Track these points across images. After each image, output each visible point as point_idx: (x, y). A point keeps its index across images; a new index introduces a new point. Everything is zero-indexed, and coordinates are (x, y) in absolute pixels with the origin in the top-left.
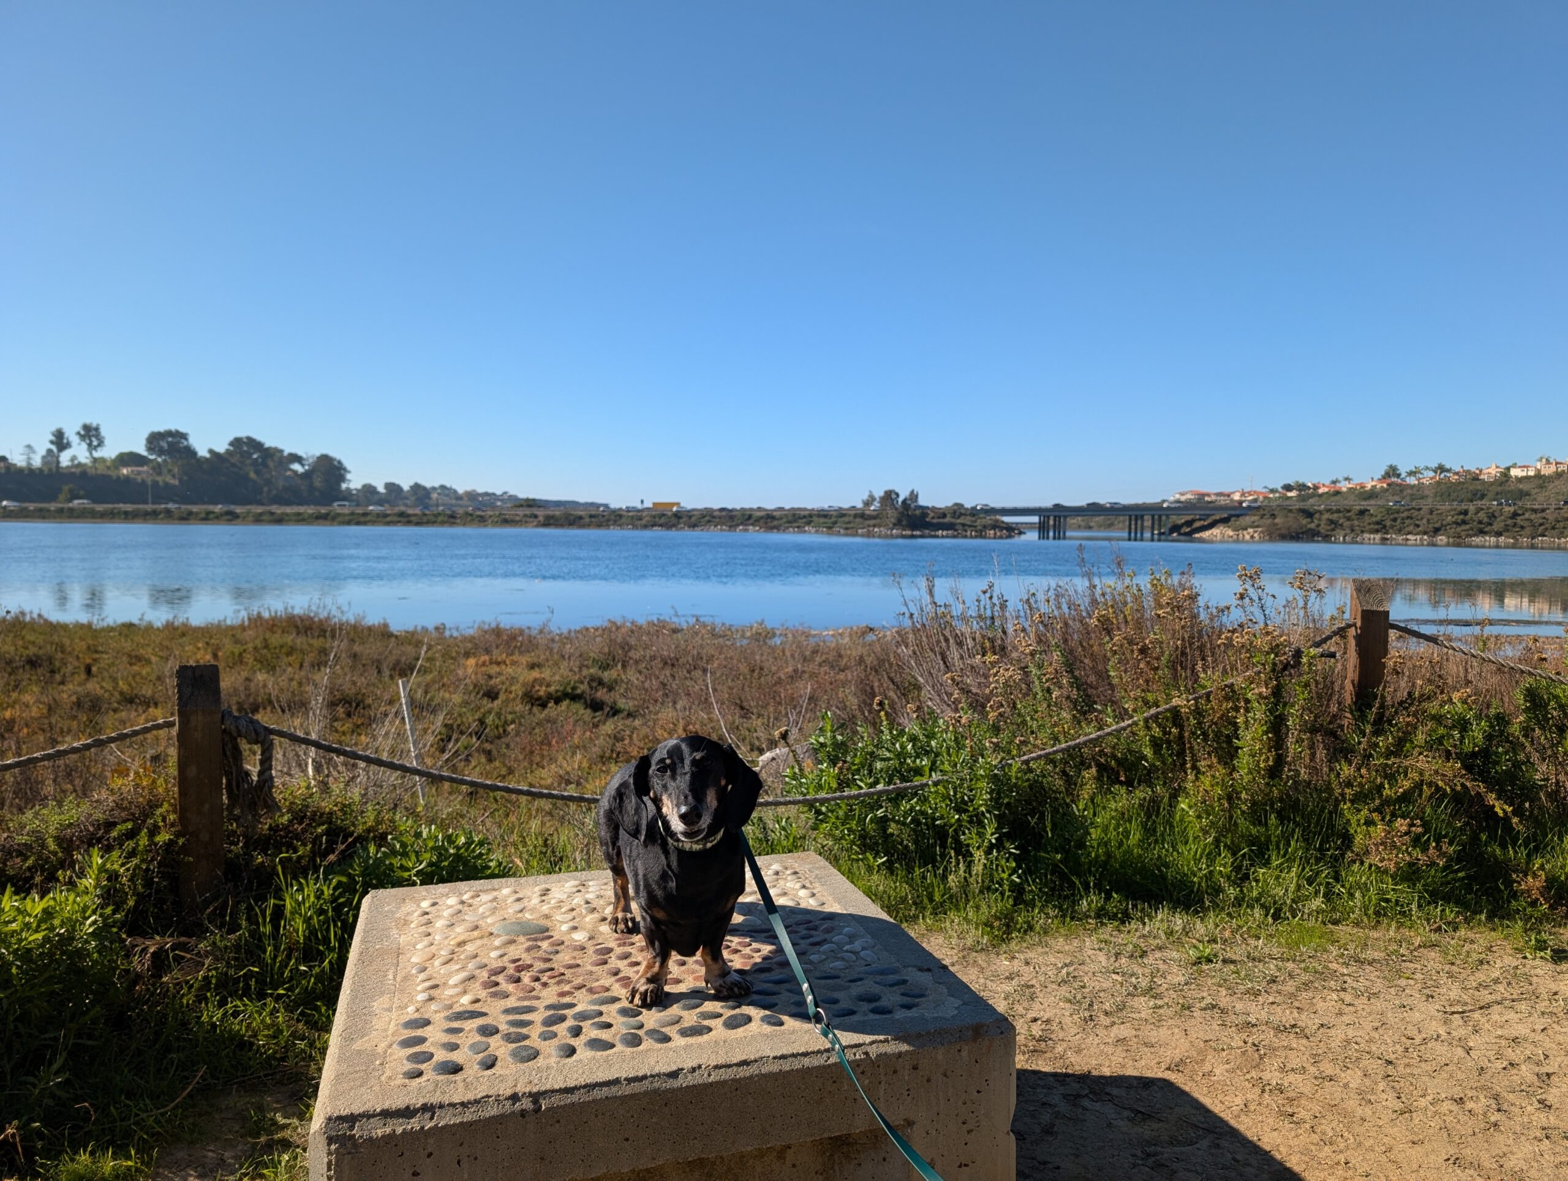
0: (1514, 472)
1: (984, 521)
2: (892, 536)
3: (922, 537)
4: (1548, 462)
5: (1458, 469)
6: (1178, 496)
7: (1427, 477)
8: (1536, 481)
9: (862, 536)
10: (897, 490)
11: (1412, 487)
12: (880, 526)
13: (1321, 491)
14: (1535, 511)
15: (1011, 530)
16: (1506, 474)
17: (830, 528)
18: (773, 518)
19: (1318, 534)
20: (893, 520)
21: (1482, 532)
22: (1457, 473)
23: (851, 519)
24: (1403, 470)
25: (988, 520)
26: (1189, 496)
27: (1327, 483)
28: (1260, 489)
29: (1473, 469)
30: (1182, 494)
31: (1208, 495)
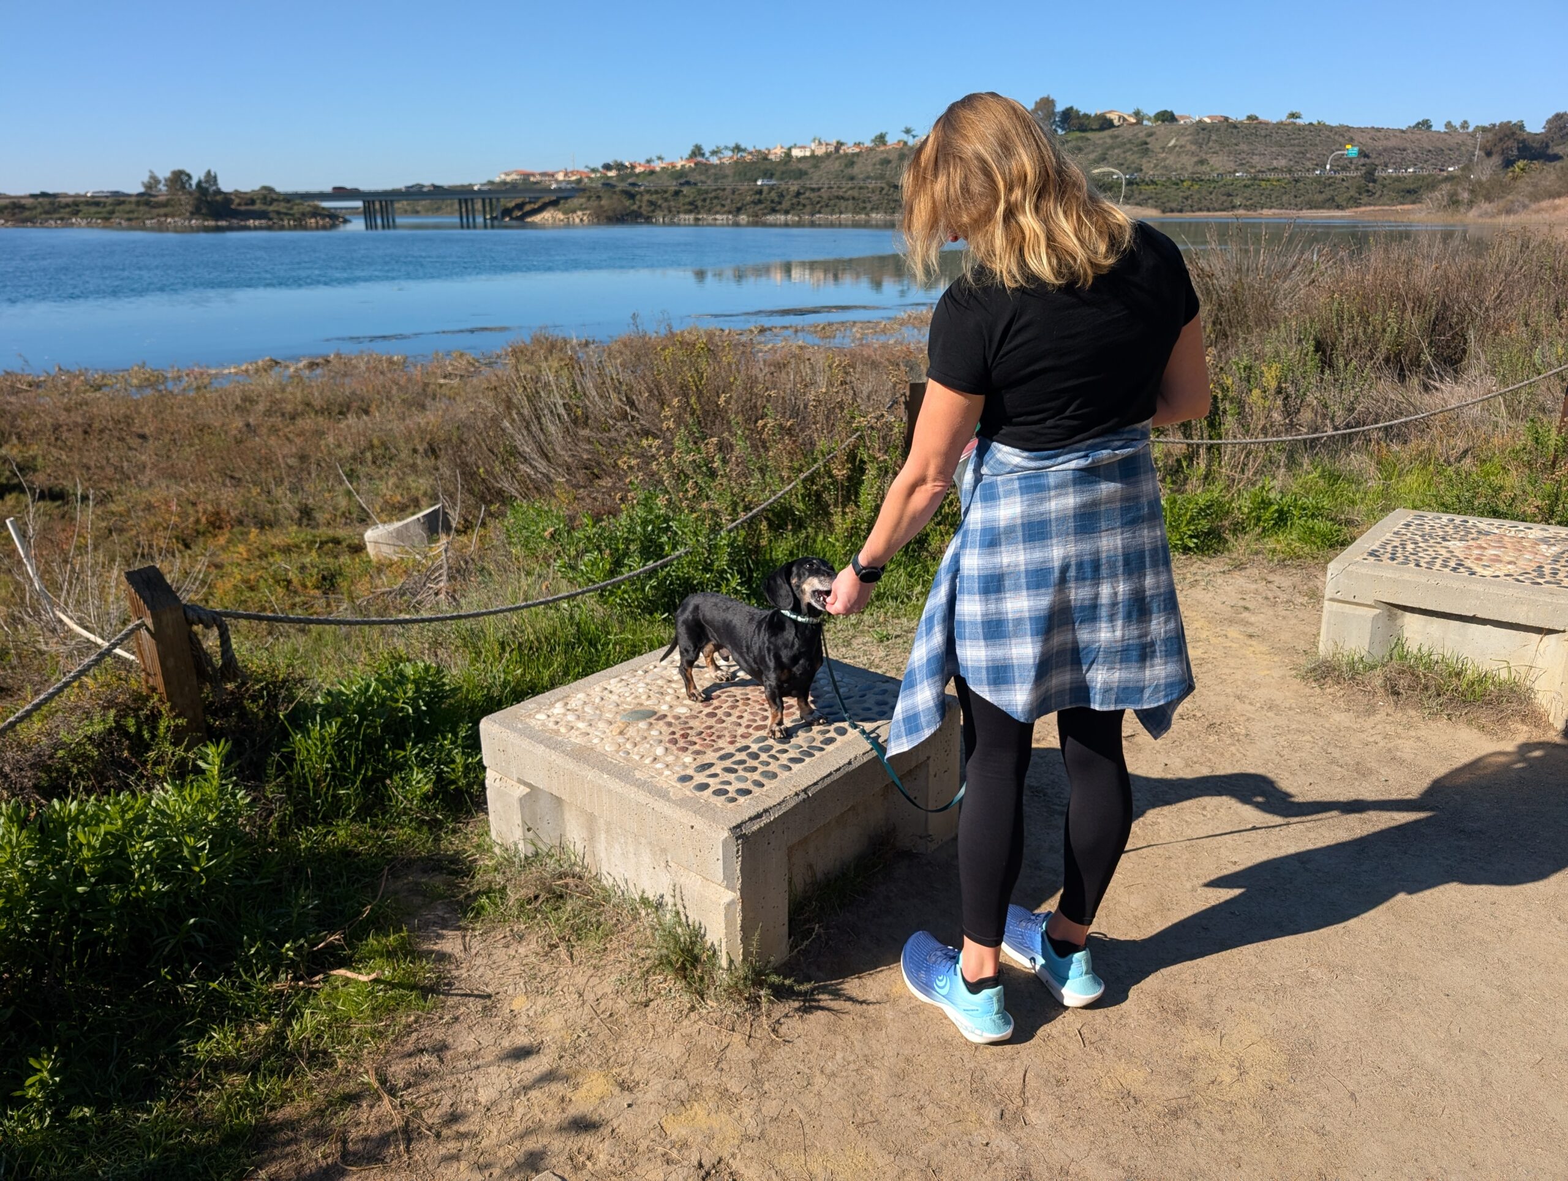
0: (796, 153)
1: (301, 208)
2: (192, 230)
3: (230, 229)
4: (820, 143)
5: (751, 149)
6: (503, 177)
7: (727, 157)
8: (813, 162)
9: (152, 229)
10: (188, 171)
11: (715, 166)
12: (173, 216)
13: (638, 170)
14: (813, 190)
15: (334, 219)
16: (788, 154)
17: (106, 219)
18: (22, 207)
19: (640, 215)
20: (189, 208)
21: (774, 211)
22: (750, 153)
23: (133, 207)
24: (707, 150)
25: (307, 206)
26: (514, 177)
27: (643, 162)
28: (582, 169)
29: (763, 149)
30: (507, 174)
31: (533, 175)
